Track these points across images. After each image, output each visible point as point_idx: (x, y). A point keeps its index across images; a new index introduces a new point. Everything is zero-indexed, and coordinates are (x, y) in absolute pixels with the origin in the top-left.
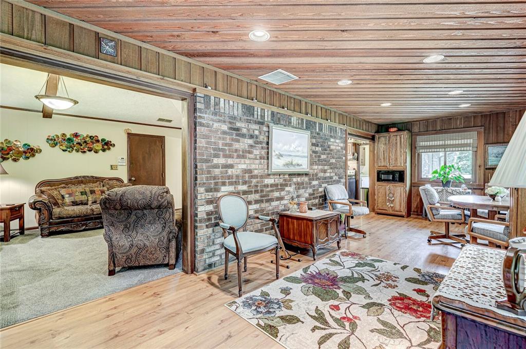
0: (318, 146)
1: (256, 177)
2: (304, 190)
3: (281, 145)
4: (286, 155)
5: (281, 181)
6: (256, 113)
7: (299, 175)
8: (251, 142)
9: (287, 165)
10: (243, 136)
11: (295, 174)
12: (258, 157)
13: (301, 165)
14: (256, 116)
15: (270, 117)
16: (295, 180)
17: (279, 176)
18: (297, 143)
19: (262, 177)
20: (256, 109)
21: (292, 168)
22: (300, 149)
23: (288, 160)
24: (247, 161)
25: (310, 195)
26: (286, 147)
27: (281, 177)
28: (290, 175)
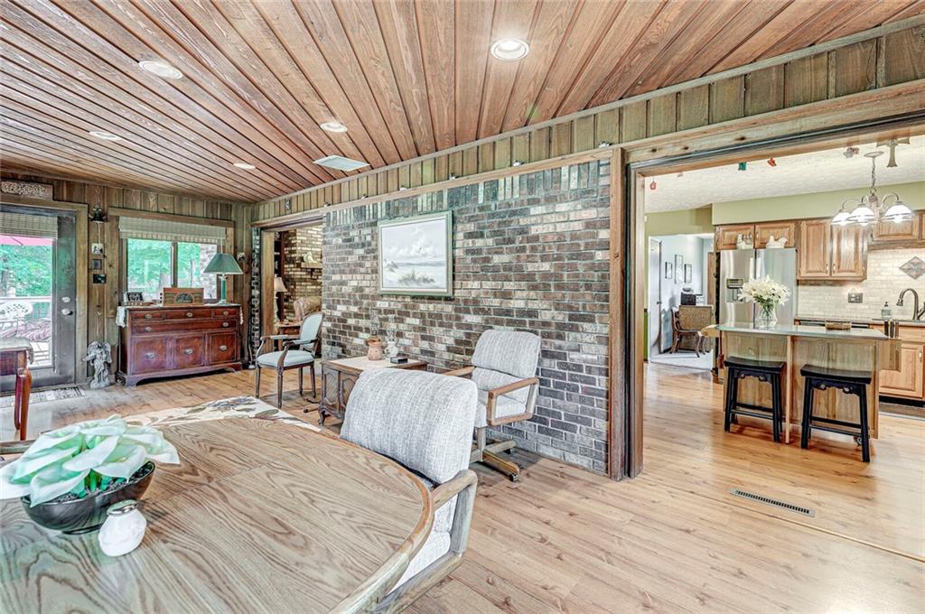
0: (482, 235)
1: (366, 297)
2: (441, 329)
3: (394, 249)
4: (403, 265)
5: (400, 306)
6: (367, 212)
7: (432, 298)
8: (361, 251)
9: (405, 280)
10: (357, 246)
11: (422, 297)
12: (370, 271)
13: (432, 280)
14: (367, 217)
15: (384, 211)
16: (423, 307)
17: (397, 298)
18: (422, 240)
19: (374, 298)
20: (367, 208)
21: (415, 286)
22: (429, 250)
23: (407, 271)
24: (359, 277)
25: (458, 342)
26: (402, 252)
27: (400, 299)
28: (413, 297)
